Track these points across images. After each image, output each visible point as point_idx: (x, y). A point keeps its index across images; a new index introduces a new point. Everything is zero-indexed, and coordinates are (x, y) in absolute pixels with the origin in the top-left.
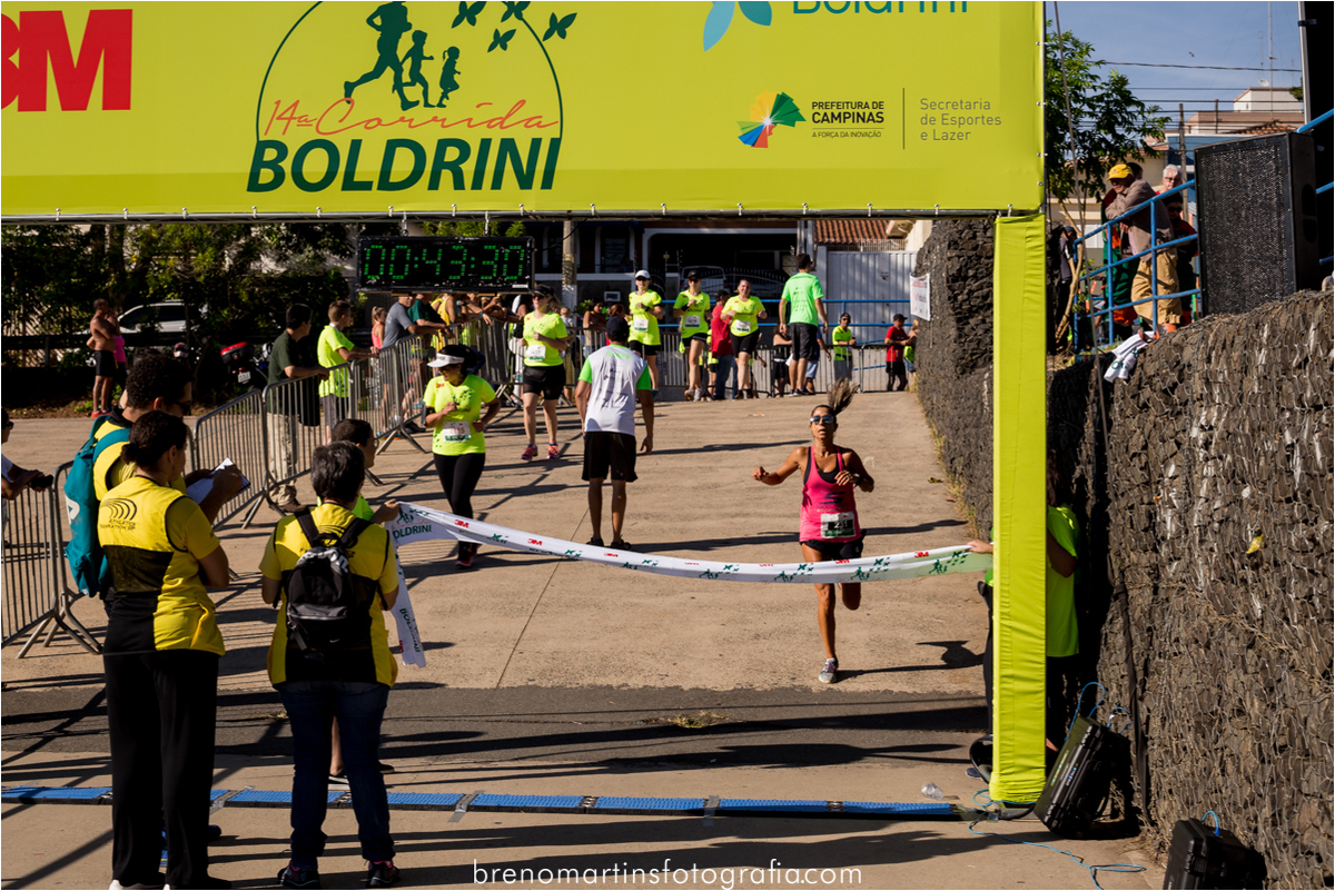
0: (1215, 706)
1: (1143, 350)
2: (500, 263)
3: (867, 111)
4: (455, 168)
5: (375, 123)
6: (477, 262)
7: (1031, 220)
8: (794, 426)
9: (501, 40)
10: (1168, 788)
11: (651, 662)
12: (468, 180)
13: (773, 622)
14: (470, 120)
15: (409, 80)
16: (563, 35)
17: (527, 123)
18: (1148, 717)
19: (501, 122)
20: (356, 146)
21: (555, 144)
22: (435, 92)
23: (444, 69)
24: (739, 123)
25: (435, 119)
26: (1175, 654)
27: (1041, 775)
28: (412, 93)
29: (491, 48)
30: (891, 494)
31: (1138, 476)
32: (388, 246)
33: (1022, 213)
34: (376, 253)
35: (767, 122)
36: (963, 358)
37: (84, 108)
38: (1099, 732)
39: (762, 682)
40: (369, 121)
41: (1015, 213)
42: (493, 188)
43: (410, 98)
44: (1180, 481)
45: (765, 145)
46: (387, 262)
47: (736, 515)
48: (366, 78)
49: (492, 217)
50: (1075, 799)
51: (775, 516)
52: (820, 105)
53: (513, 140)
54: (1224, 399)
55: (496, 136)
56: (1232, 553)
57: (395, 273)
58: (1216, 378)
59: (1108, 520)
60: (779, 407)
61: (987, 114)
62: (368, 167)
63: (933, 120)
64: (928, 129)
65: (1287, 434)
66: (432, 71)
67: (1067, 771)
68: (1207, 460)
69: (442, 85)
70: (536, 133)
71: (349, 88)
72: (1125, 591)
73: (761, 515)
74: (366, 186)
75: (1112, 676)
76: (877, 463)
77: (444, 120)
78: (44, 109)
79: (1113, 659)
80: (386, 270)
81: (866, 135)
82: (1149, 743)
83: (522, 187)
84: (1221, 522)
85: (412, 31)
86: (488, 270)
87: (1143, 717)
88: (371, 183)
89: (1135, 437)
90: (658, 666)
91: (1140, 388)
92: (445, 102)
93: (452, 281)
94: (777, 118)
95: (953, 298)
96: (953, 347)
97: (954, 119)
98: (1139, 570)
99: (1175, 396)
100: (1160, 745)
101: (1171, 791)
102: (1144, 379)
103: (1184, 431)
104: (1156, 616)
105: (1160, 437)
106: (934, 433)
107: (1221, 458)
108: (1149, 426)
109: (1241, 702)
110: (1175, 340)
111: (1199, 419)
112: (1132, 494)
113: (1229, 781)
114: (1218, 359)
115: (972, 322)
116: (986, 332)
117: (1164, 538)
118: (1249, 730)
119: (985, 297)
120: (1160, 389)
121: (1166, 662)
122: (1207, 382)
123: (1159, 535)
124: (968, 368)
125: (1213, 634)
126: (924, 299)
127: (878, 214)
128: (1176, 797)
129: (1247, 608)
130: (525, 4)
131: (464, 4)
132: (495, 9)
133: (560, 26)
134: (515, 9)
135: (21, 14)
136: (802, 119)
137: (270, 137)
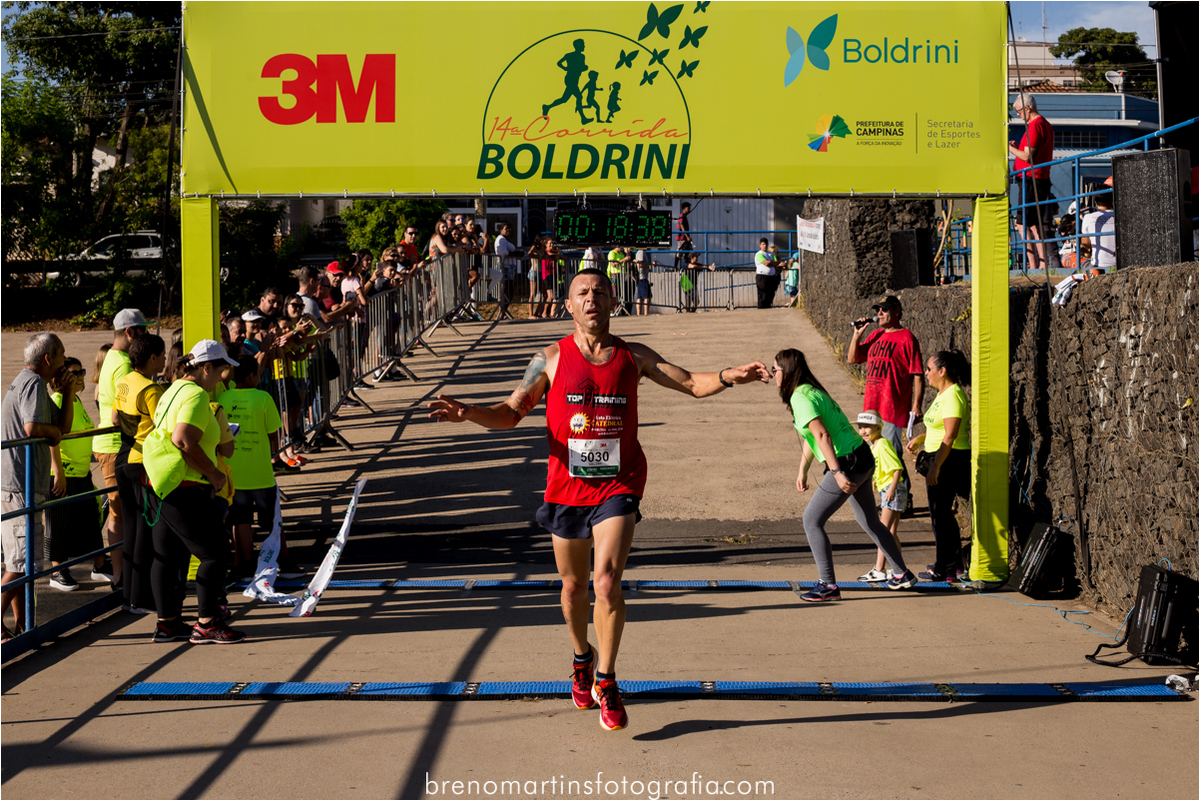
0: (1150, 504)
1: (1075, 286)
2: (650, 227)
3: (893, 128)
4: (619, 164)
5: (564, 133)
6: (635, 227)
7: (1000, 200)
8: (717, 335)
9: (649, 78)
10: (1107, 562)
11: (688, 503)
12: (628, 171)
13: (762, 477)
14: (629, 131)
15: (586, 104)
16: (690, 75)
17: (667, 134)
18: (1088, 521)
19: (650, 133)
20: (551, 148)
21: (686, 148)
22: (605, 112)
23: (610, 96)
24: (808, 135)
25: (604, 130)
26: (1111, 478)
28: (590, 113)
29: (642, 83)
31: (1072, 366)
32: (575, 217)
33: (993, 195)
34: (566, 221)
35: (827, 134)
36: (861, 284)
37: (363, 121)
38: (1054, 533)
39: (772, 515)
40: (560, 132)
41: (989, 196)
42: (644, 177)
43: (588, 117)
44: (1111, 370)
45: (826, 150)
46: (574, 226)
48: (557, 103)
49: (644, 197)
51: (732, 402)
52: (862, 124)
53: (657, 146)
54: (1149, 318)
55: (646, 143)
56: (1163, 413)
57: (579, 234)
58: (1143, 305)
59: (1047, 398)
60: (697, 320)
61: (971, 130)
62: (560, 163)
63: (935, 134)
64: (933, 140)
66: (602, 98)
68: (1136, 356)
69: (609, 108)
70: (673, 141)
71: (546, 109)
72: (1072, 441)
73: (721, 402)
74: (559, 175)
75: (1055, 497)
77: (611, 131)
78: (334, 121)
79: (1055, 486)
80: (573, 232)
81: (892, 143)
82: (1090, 536)
83: (664, 177)
84: (1152, 394)
85: (588, 71)
86: (642, 232)
87: (1085, 521)
88: (562, 173)
89: (1072, 343)
90: (695, 506)
91: (1077, 309)
92: (611, 119)
94: (833, 132)
95: (854, 238)
96: (852, 275)
97: (949, 134)
98: (1075, 428)
99: (1105, 317)
100: (1099, 536)
101: (1111, 563)
102: (1080, 305)
103: (1114, 338)
104: (1092, 456)
105: (1093, 342)
106: (830, 340)
107: (1149, 356)
108: (1083, 335)
109: (1173, 499)
110: (1105, 281)
111: (1127, 331)
112: (1068, 379)
113: (1165, 546)
114: (1144, 294)
115: (868, 256)
116: (879, 263)
117: (1097, 407)
118: (1181, 514)
119: (878, 237)
120: (1094, 312)
121: (1102, 484)
122: (1135, 308)
123: (1093, 405)
124: (865, 291)
125: (1143, 463)
126: (815, 237)
127: (900, 197)
128: (1115, 565)
129: (1175, 444)
130: (665, 53)
131: (623, 53)
132: (644, 57)
133: (688, 69)
134: (658, 57)
135: (318, 56)
136: (850, 133)
137: (492, 142)
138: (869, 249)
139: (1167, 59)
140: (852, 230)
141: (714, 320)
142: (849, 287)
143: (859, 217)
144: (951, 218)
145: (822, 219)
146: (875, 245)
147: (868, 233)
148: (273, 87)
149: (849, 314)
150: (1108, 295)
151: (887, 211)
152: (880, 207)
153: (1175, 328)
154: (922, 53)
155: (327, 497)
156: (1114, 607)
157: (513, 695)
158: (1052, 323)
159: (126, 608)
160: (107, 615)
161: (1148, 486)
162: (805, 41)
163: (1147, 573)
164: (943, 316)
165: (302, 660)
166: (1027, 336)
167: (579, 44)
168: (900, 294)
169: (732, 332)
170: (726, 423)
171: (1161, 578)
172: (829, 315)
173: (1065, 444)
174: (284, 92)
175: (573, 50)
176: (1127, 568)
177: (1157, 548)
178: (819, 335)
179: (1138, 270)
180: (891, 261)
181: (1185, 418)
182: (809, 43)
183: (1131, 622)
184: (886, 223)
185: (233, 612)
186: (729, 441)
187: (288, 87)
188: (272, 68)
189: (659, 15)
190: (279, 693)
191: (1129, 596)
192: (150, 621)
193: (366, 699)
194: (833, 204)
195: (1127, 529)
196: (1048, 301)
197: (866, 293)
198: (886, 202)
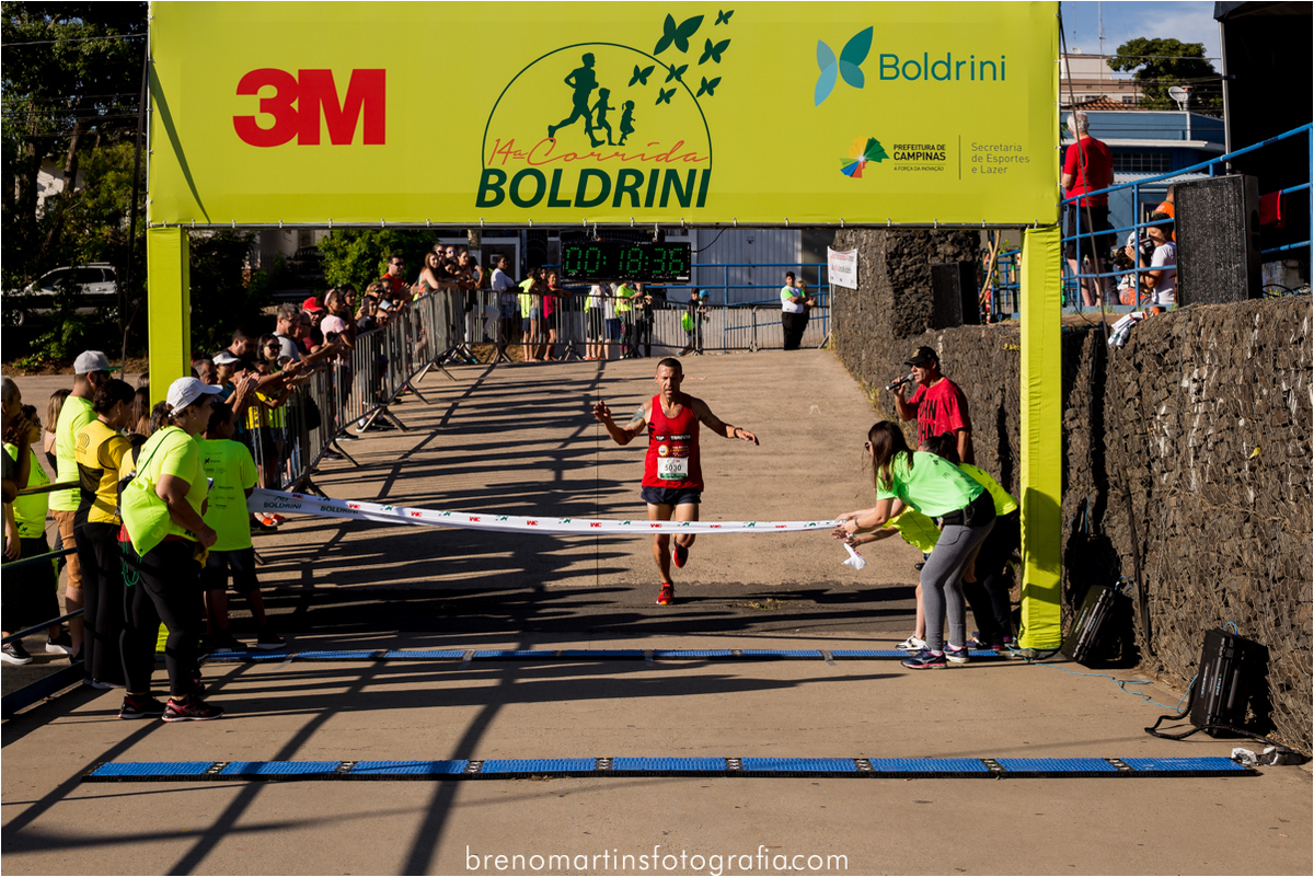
0: (1215, 563)
1: (1133, 326)
2: (667, 261)
3: (934, 152)
4: (633, 191)
5: (572, 156)
6: (650, 261)
7: (1051, 231)
9: (665, 96)
10: (1169, 627)
11: (709, 565)
12: (642, 200)
13: (790, 536)
14: (643, 155)
15: (597, 125)
16: (711, 93)
17: (685, 158)
18: (1148, 582)
19: (666, 157)
20: (558, 174)
21: (707, 174)
22: (617, 134)
23: (623, 117)
25: (617, 154)
26: (1172, 535)
27: (1057, 629)
28: (600, 134)
29: (658, 102)
30: (845, 436)
31: (1130, 413)
32: (584, 249)
33: (1044, 226)
34: (574, 254)
35: (862, 159)
36: (899, 323)
37: (350, 143)
38: (1111, 594)
39: (801, 578)
40: (568, 155)
41: (1039, 226)
42: (661, 206)
43: (598, 139)
44: (1173, 417)
45: (860, 176)
46: (583, 260)
47: (724, 454)
48: (564, 123)
49: (660, 227)
50: (1095, 640)
52: (900, 147)
53: (675, 171)
54: (1213, 361)
55: (663, 167)
56: (1229, 463)
57: (589, 269)
58: (1207, 346)
59: (1104, 448)
60: (717, 363)
61: (1019, 154)
62: (568, 190)
63: (980, 159)
64: (977, 165)
65: (1284, 385)
66: (614, 118)
67: (1088, 623)
68: (1199, 401)
70: (692, 165)
71: (552, 130)
72: (1130, 495)
73: (745, 454)
74: (566, 203)
76: (822, 410)
77: (624, 155)
78: (318, 143)
80: (582, 265)
81: (933, 169)
82: (1150, 599)
83: (682, 206)
84: (1216, 443)
85: (599, 89)
86: (658, 266)
87: (1144, 583)
88: (570, 201)
89: (1130, 387)
90: (716, 568)
91: (1135, 351)
92: (624, 141)
93: (631, 274)
94: (868, 156)
95: (891, 272)
96: (889, 313)
97: (995, 158)
98: (1133, 481)
99: (1166, 359)
100: (1159, 599)
101: (1173, 628)
102: (1138, 346)
103: (1175, 382)
104: (1153, 511)
105: (1153, 386)
106: (864, 385)
107: (1213, 401)
108: (1142, 379)
109: (1239, 558)
110: (1166, 319)
111: (1190, 374)
112: (1126, 428)
113: (1231, 609)
114: (1208, 333)
115: (907, 291)
116: (919, 300)
117: (1157, 457)
118: (1248, 574)
119: (918, 271)
120: (1154, 354)
121: (1163, 541)
122: (1199, 349)
123: (1153, 455)
124: (904, 330)
125: (1207, 518)
126: (848, 270)
127: (942, 227)
128: (1178, 630)
129: (1242, 497)
130: (683, 68)
131: (637, 68)
132: (660, 74)
133: (709, 86)
134: (676, 73)
135: (300, 71)
136: (887, 157)
137: (492, 166)
138: (907, 284)
139: (1234, 77)
140: (888, 263)
141: (736, 362)
142: (885, 326)
143: (896, 249)
144: (998, 250)
145: (856, 250)
146: (913, 280)
147: (906, 267)
148: (249, 105)
149: (885, 357)
150: (1169, 335)
151: (927, 242)
152: (920, 238)
153: (1241, 371)
154: (965, 69)
155: (308, 560)
156: (1176, 676)
157: (520, 774)
158: (1108, 366)
159: (87, 682)
160: (67, 690)
161: (1213, 543)
162: (838, 56)
163: (1212, 637)
164: (990, 359)
165: (286, 737)
166: (1081, 380)
167: (589, 59)
168: (942, 333)
169: (756, 376)
170: (750, 476)
171: (1227, 643)
172: (863, 358)
173: (1123, 499)
174: (262, 111)
175: (582, 65)
176: (1190, 633)
177: (1223, 611)
178: (852, 380)
179: (1202, 307)
180: (932, 298)
181: (1252, 469)
182: (841, 59)
183: (1194, 692)
184: (927, 256)
185: (207, 686)
186: (753, 496)
187: (266, 106)
188: (249, 84)
189: (677, 26)
190: (262, 773)
191: (1192, 664)
192: (116, 696)
193: (358, 780)
194: (867, 234)
195: (1190, 591)
196: (1104, 342)
197: (904, 332)
198: (927, 232)
